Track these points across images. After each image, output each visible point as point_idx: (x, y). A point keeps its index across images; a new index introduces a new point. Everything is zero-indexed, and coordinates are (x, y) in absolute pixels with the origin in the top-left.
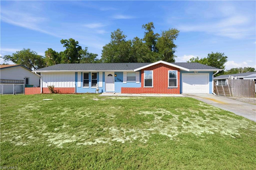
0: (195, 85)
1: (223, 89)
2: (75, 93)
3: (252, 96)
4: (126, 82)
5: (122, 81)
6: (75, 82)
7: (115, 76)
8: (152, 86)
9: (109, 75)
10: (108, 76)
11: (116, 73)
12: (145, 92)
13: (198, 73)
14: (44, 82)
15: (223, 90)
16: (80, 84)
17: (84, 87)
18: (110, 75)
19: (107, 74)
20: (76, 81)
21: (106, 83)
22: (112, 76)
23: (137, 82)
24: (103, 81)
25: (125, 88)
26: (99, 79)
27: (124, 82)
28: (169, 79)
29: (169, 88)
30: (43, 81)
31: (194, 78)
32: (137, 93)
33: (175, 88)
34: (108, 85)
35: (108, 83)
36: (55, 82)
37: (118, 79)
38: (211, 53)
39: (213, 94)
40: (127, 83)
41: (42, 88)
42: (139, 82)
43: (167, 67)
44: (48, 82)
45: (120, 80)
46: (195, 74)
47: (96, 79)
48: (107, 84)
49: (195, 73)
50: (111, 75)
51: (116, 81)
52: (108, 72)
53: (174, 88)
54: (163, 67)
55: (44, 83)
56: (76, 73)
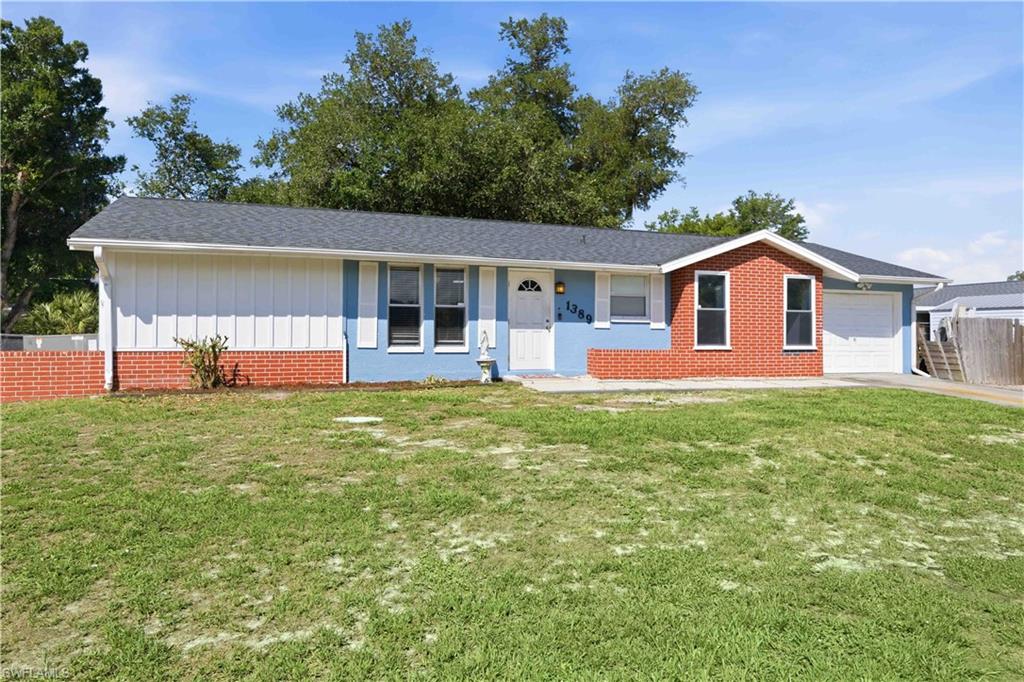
0: (858, 339)
1: (944, 354)
2: (344, 381)
3: (1018, 379)
4: (607, 325)
5: (590, 320)
6: (341, 317)
7: (557, 293)
8: (723, 342)
9: (526, 283)
10: (521, 288)
11: (561, 279)
12: (701, 372)
13: (871, 289)
14: (126, 314)
15: (942, 358)
16: (370, 329)
17: (393, 349)
18: (529, 285)
19: (514, 281)
20: (350, 311)
21: (511, 326)
22: (538, 289)
23: (654, 325)
24: (501, 315)
25: (608, 353)
26: (480, 306)
27: (597, 324)
28: (787, 313)
29: (786, 351)
30: (118, 309)
31: (851, 309)
32: (668, 378)
33: (808, 351)
34: (520, 338)
35: (519, 325)
36: (227, 314)
37: (571, 308)
38: (746, 196)
39: (914, 373)
40: (613, 326)
41: (115, 355)
42: (663, 325)
43: (779, 261)
44: (158, 315)
45: (581, 313)
46: (859, 292)
47: (460, 305)
48: (513, 332)
49: (861, 289)
50: (534, 284)
51: (559, 317)
52: (522, 267)
53: (804, 351)
54: (766, 260)
55: (126, 323)
56: (351, 267)
